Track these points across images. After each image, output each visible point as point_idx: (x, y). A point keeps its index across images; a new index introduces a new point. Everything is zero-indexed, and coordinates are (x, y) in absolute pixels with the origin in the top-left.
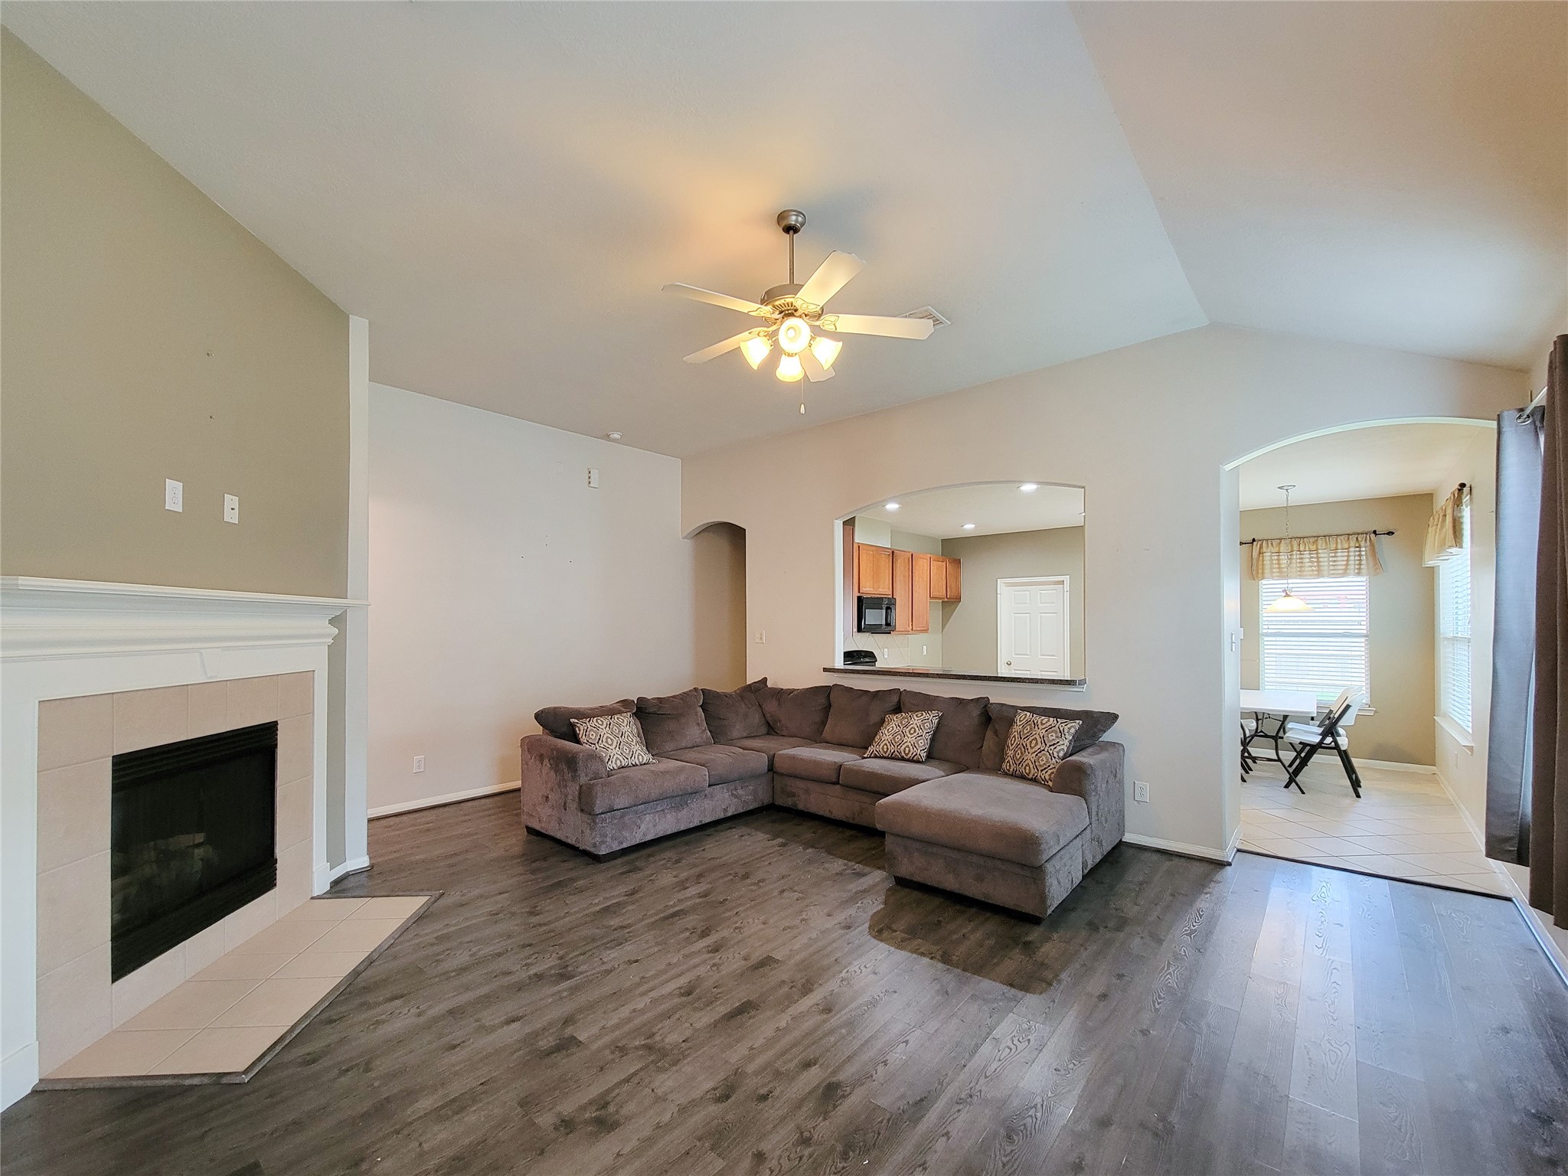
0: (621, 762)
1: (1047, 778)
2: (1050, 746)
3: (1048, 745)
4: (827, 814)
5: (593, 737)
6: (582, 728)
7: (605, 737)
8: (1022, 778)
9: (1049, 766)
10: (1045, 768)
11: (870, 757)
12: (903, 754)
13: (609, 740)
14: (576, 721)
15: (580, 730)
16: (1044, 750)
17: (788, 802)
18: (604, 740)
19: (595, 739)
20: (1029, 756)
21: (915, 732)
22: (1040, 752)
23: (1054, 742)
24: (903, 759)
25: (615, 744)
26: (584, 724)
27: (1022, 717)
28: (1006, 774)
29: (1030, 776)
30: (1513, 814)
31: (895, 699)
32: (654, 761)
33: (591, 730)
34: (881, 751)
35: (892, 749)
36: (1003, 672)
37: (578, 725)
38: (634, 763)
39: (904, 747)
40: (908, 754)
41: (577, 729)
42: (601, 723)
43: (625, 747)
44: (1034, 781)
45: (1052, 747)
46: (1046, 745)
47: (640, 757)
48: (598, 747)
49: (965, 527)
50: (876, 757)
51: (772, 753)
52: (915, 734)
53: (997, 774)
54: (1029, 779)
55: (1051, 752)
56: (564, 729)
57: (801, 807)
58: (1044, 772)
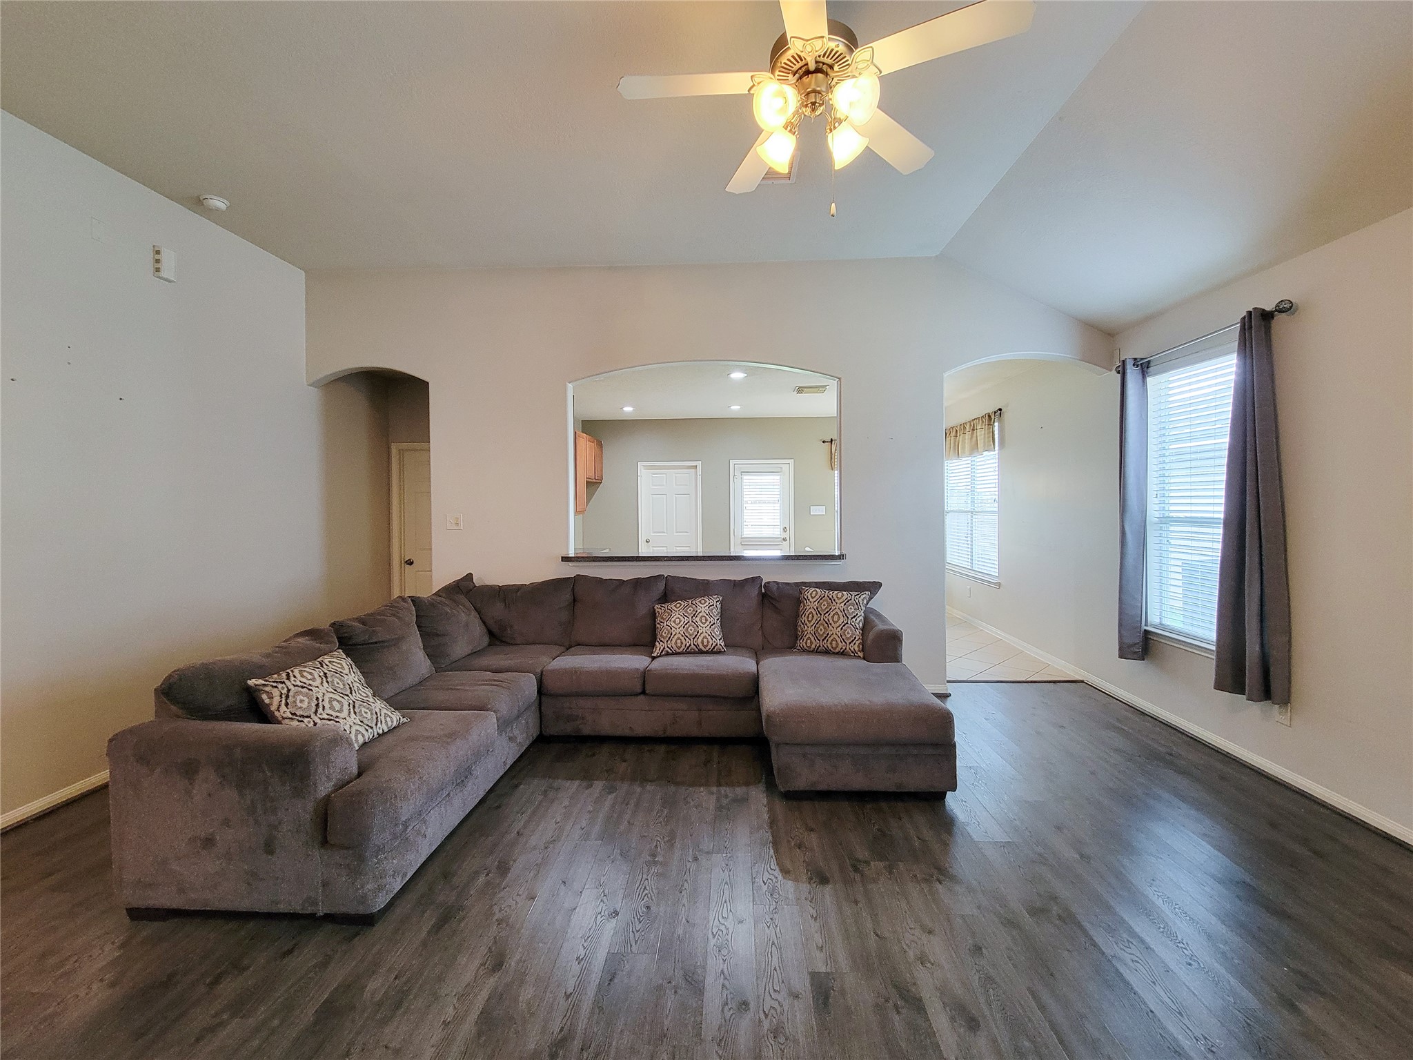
0: (363, 736)
1: (857, 649)
2: (852, 618)
3: (850, 618)
4: (627, 733)
5: (303, 703)
6: (276, 693)
7: (327, 700)
8: (827, 652)
9: (855, 638)
10: (853, 641)
11: (660, 656)
12: (701, 647)
13: (335, 703)
14: (261, 682)
15: (271, 698)
16: (847, 623)
17: (567, 728)
18: (327, 705)
19: (309, 706)
20: (834, 631)
21: (707, 620)
22: (844, 626)
23: (854, 615)
24: (701, 652)
25: (346, 707)
26: (280, 686)
27: (811, 594)
28: (804, 651)
29: (837, 651)
30: (1136, 628)
31: (661, 586)
32: (405, 720)
33: (297, 693)
34: (674, 646)
35: (687, 642)
36: (644, 551)
37: (267, 689)
38: (381, 732)
39: (700, 638)
40: (707, 646)
41: (264, 696)
42: (310, 677)
43: (363, 709)
44: (843, 654)
45: (854, 620)
46: (848, 618)
47: (388, 719)
48: (317, 720)
49: (624, 409)
50: (667, 654)
51: (539, 671)
52: (708, 623)
53: (792, 653)
54: (834, 653)
55: (853, 624)
56: (232, 701)
57: (586, 730)
58: (852, 644)
